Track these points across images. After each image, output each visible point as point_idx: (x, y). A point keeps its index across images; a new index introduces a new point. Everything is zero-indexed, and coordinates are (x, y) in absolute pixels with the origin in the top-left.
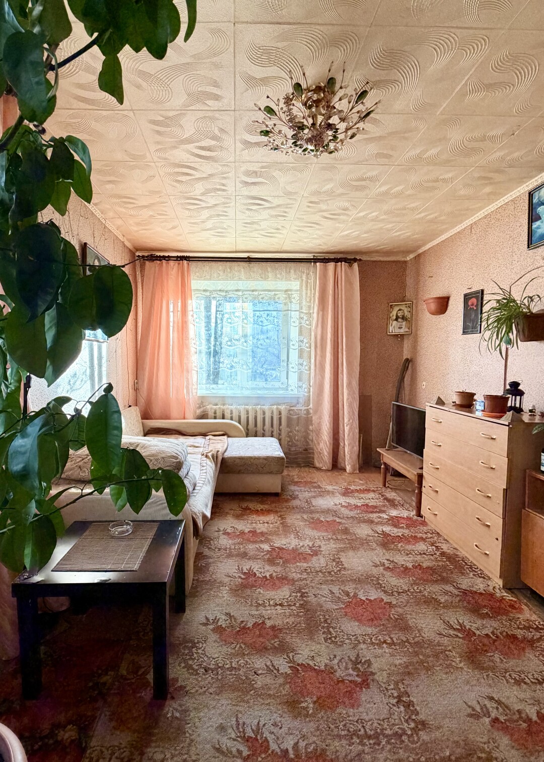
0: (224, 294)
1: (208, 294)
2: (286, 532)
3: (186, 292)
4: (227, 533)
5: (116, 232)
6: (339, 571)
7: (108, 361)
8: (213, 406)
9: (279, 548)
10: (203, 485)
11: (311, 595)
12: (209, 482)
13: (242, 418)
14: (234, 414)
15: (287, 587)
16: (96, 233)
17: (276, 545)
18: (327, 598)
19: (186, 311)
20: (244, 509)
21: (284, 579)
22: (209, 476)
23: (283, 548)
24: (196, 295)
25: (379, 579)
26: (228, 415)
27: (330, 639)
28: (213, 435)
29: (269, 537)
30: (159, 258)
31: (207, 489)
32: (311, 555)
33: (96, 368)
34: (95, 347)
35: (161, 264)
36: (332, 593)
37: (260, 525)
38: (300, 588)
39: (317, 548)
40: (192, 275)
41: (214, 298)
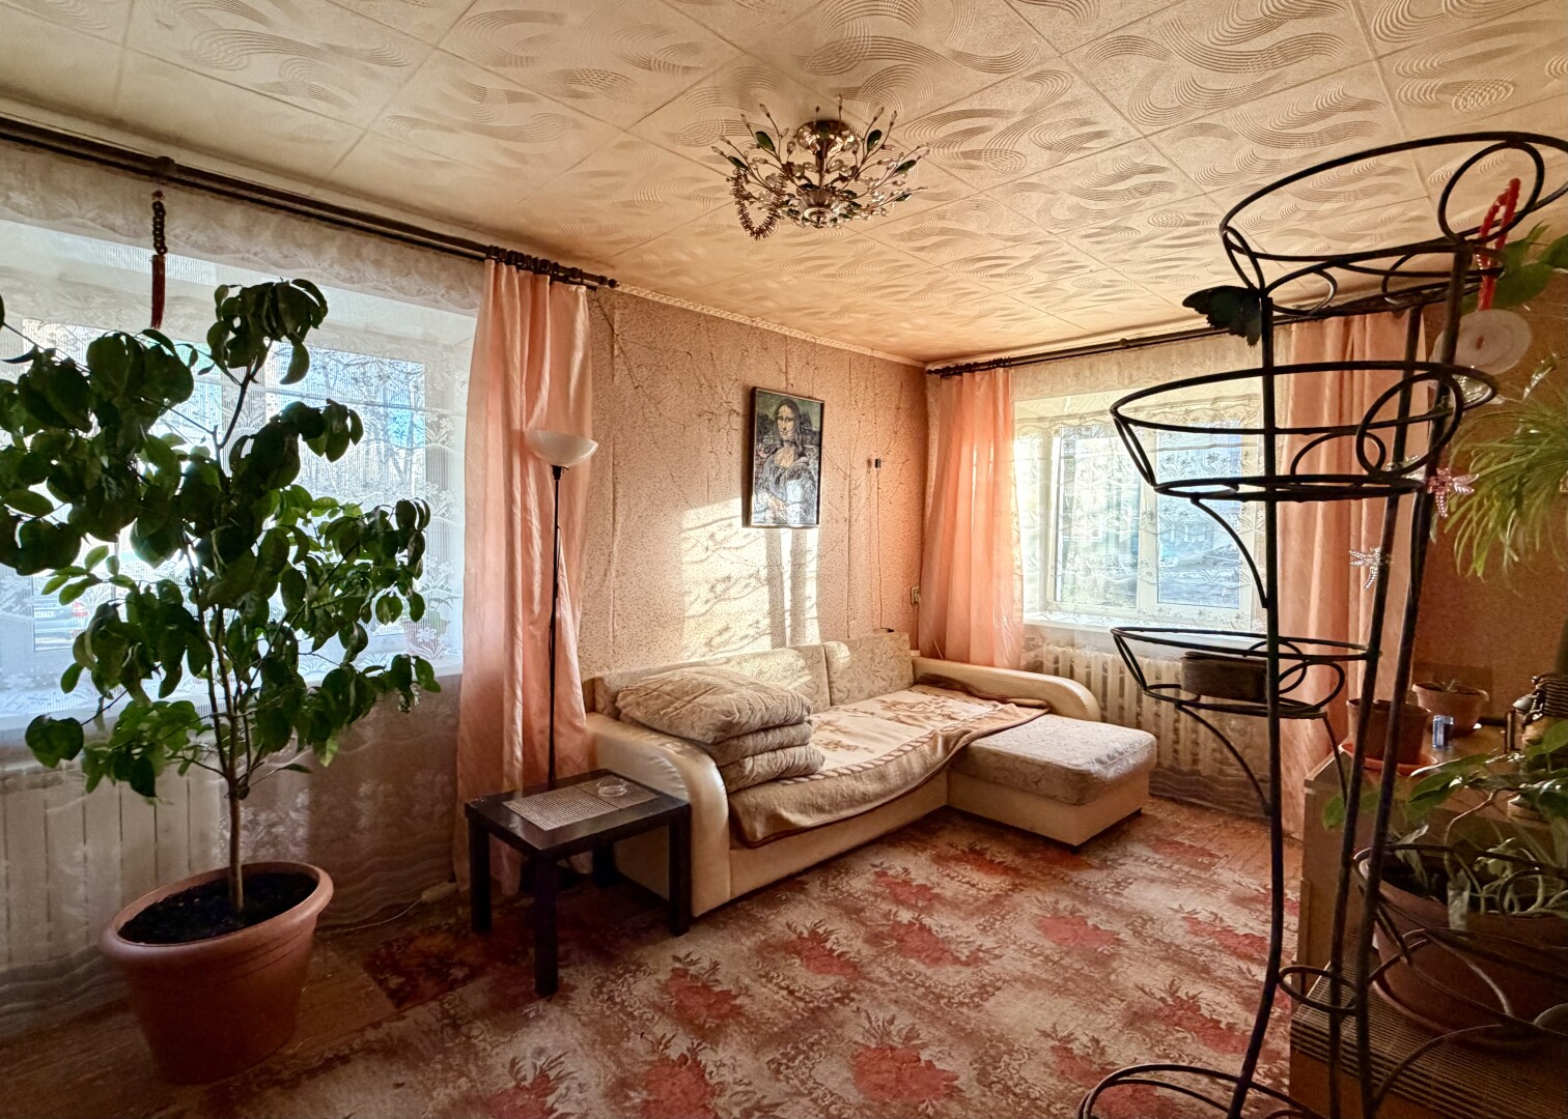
0: (1076, 422)
1: (1046, 424)
2: (980, 910)
3: (1000, 429)
4: (883, 874)
5: (853, 349)
6: (961, 1004)
7: (820, 557)
8: (1051, 647)
9: (922, 927)
10: (841, 775)
11: (854, 1005)
12: (882, 777)
13: (1109, 681)
14: (1093, 670)
15: (839, 977)
16: (795, 364)
17: (927, 921)
18: (870, 1022)
19: (998, 463)
20: (972, 850)
21: (854, 966)
22: (892, 769)
23: (930, 930)
24: (1024, 430)
25: (1010, 1053)
26: (1080, 671)
27: (780, 1064)
28: (1018, 705)
29: (937, 906)
30: (960, 370)
31: (848, 785)
32: (956, 960)
33: (787, 569)
34: (786, 536)
35: (961, 380)
36: (891, 1022)
37: (955, 884)
38: (855, 990)
39: (987, 956)
40: (1016, 393)
41: (1057, 432)
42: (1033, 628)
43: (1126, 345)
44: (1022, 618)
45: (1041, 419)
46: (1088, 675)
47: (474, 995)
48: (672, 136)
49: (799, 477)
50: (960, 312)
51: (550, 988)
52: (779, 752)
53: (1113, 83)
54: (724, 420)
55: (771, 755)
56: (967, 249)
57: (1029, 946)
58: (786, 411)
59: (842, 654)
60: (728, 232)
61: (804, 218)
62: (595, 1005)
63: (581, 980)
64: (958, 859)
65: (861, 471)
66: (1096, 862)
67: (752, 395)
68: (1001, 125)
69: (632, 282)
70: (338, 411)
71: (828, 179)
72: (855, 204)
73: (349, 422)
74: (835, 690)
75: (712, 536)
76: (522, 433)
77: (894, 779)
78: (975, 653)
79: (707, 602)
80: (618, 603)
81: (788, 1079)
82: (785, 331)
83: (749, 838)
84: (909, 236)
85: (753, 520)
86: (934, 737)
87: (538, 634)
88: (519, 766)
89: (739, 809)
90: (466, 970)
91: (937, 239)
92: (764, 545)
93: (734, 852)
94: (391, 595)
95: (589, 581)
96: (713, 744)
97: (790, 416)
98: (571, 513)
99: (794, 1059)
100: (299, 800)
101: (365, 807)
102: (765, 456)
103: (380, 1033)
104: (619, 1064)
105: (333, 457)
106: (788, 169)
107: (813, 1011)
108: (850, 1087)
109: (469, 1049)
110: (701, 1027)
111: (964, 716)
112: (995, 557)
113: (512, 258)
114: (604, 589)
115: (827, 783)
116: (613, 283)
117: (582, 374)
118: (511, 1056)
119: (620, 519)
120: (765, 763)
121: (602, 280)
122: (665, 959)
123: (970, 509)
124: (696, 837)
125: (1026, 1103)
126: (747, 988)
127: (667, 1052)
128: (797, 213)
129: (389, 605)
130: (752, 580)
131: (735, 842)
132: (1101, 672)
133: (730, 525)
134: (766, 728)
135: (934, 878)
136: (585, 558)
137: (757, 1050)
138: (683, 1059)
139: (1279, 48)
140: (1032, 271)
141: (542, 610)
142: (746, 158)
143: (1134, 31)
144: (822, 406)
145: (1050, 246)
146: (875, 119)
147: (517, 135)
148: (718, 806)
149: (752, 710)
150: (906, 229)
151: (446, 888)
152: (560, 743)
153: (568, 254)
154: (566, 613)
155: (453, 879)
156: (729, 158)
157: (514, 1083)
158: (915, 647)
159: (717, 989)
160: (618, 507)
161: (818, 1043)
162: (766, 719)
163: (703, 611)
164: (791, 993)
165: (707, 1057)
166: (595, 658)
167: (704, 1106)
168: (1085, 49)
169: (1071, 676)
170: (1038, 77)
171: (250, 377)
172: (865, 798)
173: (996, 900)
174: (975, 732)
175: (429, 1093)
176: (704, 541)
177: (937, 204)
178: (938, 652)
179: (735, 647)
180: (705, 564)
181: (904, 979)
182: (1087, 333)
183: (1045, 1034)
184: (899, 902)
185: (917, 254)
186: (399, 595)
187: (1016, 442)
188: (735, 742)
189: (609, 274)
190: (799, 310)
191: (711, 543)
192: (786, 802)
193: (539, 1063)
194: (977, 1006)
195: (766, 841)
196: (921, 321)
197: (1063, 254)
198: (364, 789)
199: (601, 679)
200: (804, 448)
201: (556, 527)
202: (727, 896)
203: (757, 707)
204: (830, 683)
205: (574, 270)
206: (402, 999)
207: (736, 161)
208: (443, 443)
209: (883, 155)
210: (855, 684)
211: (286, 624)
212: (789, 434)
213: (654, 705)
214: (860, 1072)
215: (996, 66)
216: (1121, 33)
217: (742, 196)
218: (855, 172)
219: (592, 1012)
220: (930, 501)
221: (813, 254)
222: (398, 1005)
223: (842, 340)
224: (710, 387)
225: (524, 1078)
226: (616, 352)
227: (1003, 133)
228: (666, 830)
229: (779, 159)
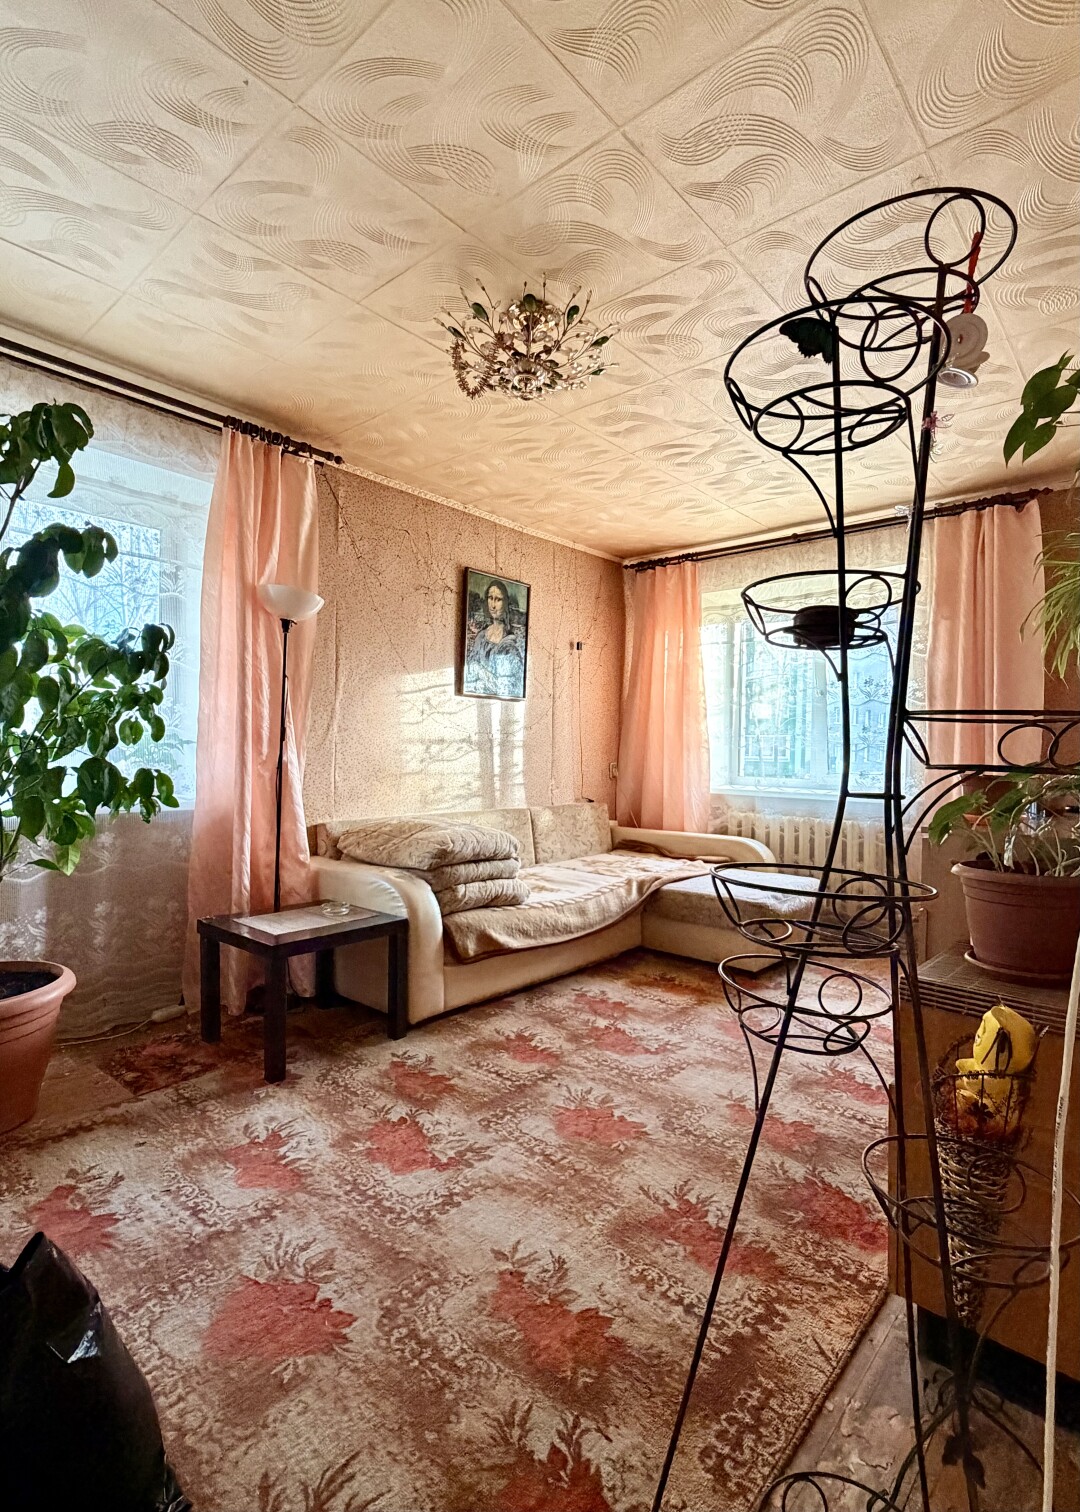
2: (668, 1018)
3: (689, 614)
4: (583, 995)
5: (558, 540)
6: (651, 1079)
7: (528, 728)
8: (735, 813)
9: (618, 1030)
10: (544, 907)
11: (556, 1082)
12: (582, 912)
13: (786, 840)
14: (771, 830)
15: (541, 1064)
16: (504, 548)
17: (621, 1026)
18: (570, 1093)
19: (687, 646)
20: (663, 978)
21: (557, 1057)
22: (591, 906)
23: (624, 1032)
24: (710, 617)
25: (691, 1110)
26: (760, 832)
27: (490, 1122)
28: (706, 862)
29: (630, 1015)
30: (652, 564)
31: (551, 915)
32: (647, 1051)
33: (497, 736)
34: (496, 707)
35: (654, 574)
36: (589, 1092)
37: (645, 1001)
38: (557, 1072)
39: (674, 1048)
40: (703, 584)
41: (738, 618)
42: (719, 797)
43: (797, 539)
44: (708, 788)
45: (724, 607)
46: (768, 835)
47: (208, 1083)
48: (398, 310)
49: (507, 653)
50: (653, 503)
51: (277, 1075)
52: (489, 883)
53: (769, 274)
54: (439, 595)
55: (482, 884)
56: (657, 435)
57: (711, 1041)
58: (495, 591)
59: (545, 819)
60: (447, 410)
61: (514, 387)
62: (321, 1087)
63: (308, 1071)
64: (650, 984)
65: (564, 652)
66: (772, 985)
67: (465, 574)
68: (679, 310)
69: (356, 461)
70: (97, 534)
71: (536, 348)
72: (557, 373)
73: (105, 544)
74: (539, 850)
75: (428, 700)
76: (254, 588)
77: (593, 914)
78: (666, 821)
79: (422, 761)
80: (339, 756)
81: (497, 1131)
82: (494, 518)
83: (463, 955)
84: (604, 420)
85: (465, 690)
86: (629, 882)
87: (267, 775)
88: (246, 894)
89: (453, 928)
90: (198, 1067)
91: (632, 423)
92: (475, 713)
93: (448, 968)
94: (133, 720)
95: (313, 734)
96: (429, 870)
97: (500, 596)
98: (297, 666)
99: (502, 1118)
100: (37, 916)
101: (100, 927)
102: (476, 631)
103: (119, 1111)
104: (344, 1124)
105: (89, 574)
106: (500, 337)
107: (519, 1087)
108: (552, 1135)
109: (204, 1118)
110: (417, 1100)
111: (655, 869)
112: (685, 731)
113: (248, 429)
114: (327, 742)
115: (533, 912)
116: (338, 460)
117: (310, 540)
118: (245, 1123)
119: (342, 680)
120: (476, 890)
121: (329, 456)
122: (382, 1057)
123: (661, 689)
124: (412, 953)
125: (704, 1141)
126: (459, 1074)
127: (388, 1116)
128: (508, 381)
129: (131, 728)
130: (464, 744)
131: (450, 959)
132: (778, 833)
133: (444, 692)
134: (476, 860)
135: (629, 998)
136: (310, 711)
137: (468, 1113)
138: (403, 1120)
139: (899, 248)
140: (712, 460)
141: (269, 753)
142: (463, 328)
143: (783, 227)
144: (529, 590)
145: (724, 435)
146: (574, 296)
147: (259, 301)
148: (431, 925)
149: (465, 841)
150: (603, 413)
151: (176, 1009)
152: (285, 876)
153: (298, 428)
154: (291, 755)
155: (182, 1003)
156: (449, 329)
157: (248, 1140)
158: (613, 816)
159: (432, 1074)
160: (341, 668)
161: (524, 1107)
162: (477, 850)
163: (419, 769)
164: (499, 1075)
165: (424, 1119)
166: (319, 807)
167: (423, 1150)
168: (745, 242)
169: (753, 837)
170: (707, 266)
171: (18, 493)
172: (567, 929)
173: (683, 1011)
174: (665, 878)
175: (169, 1148)
176: (420, 705)
177: (629, 387)
178: (634, 821)
179: (447, 805)
180: (420, 725)
181: (600, 1064)
182: (764, 528)
183: (721, 1097)
184: (595, 1013)
185: (610, 439)
186: (141, 720)
187: (703, 628)
188: (449, 869)
189: (336, 452)
190: (507, 496)
191: (426, 707)
192: (497, 925)
193: (270, 1127)
194: (664, 1080)
195: (477, 958)
196: (618, 512)
197: (739, 443)
198: (101, 909)
199: (324, 825)
200: (512, 627)
201: (285, 676)
202: (441, 1007)
203: (469, 840)
204: (535, 843)
205: (304, 444)
206: (137, 1088)
207: (456, 332)
208: (180, 592)
209: (583, 330)
210: (558, 846)
211: (37, 734)
212: (498, 613)
213: (372, 843)
214: (560, 1127)
215: (674, 254)
216: (772, 228)
217: (461, 366)
218: (558, 345)
219: (319, 1092)
220: (627, 683)
221: (519, 437)
222: (135, 1092)
223: (548, 531)
224: (426, 563)
225: (258, 1137)
226: (341, 525)
227: (681, 320)
228: (386, 939)
229: (492, 328)
